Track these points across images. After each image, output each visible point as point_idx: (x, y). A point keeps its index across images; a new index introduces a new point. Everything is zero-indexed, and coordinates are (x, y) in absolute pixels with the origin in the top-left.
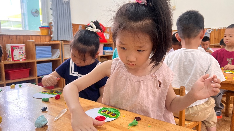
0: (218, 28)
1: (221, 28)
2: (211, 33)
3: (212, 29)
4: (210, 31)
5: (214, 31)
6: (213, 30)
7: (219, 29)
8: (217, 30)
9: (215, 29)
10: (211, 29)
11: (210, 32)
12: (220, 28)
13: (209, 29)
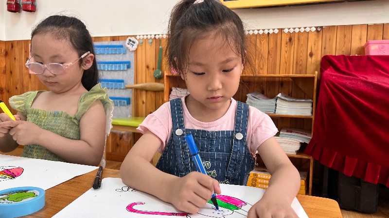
0: (153, 37)
1: (161, 36)
2: (136, 51)
3: (138, 37)
4: (134, 42)
5: (144, 44)
6: (141, 41)
7: (155, 38)
8: (150, 41)
9: (145, 37)
10: (135, 36)
11: (135, 47)
12: (157, 37)
13: (133, 39)
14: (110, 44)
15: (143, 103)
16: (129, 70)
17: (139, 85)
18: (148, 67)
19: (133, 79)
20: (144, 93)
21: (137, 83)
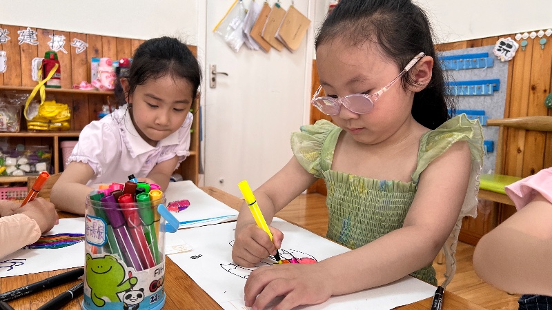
14: (465, 53)
15: (519, 151)
16: (496, 94)
17: (513, 120)
18: (533, 88)
19: (503, 109)
20: (522, 134)
21: (509, 117)
